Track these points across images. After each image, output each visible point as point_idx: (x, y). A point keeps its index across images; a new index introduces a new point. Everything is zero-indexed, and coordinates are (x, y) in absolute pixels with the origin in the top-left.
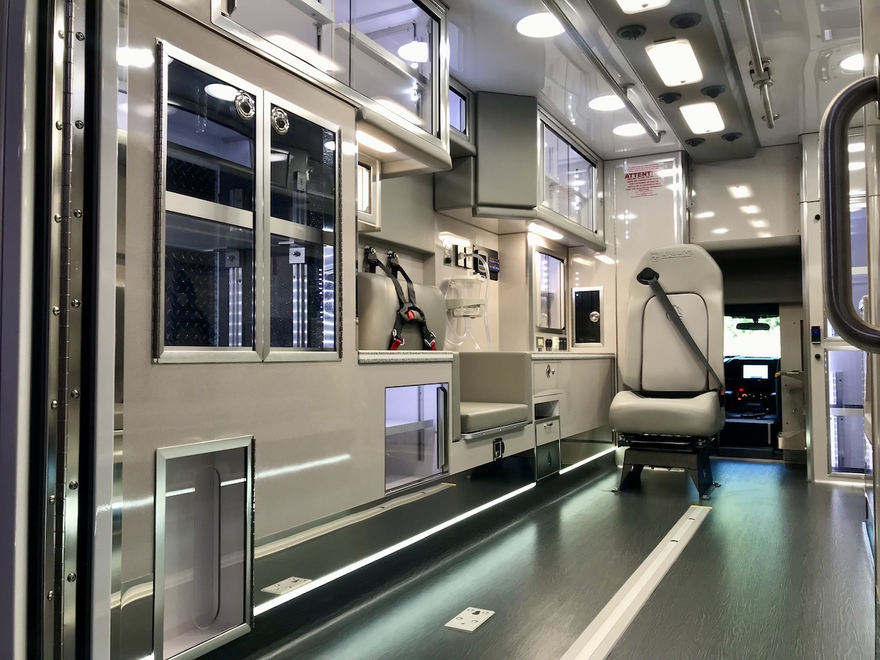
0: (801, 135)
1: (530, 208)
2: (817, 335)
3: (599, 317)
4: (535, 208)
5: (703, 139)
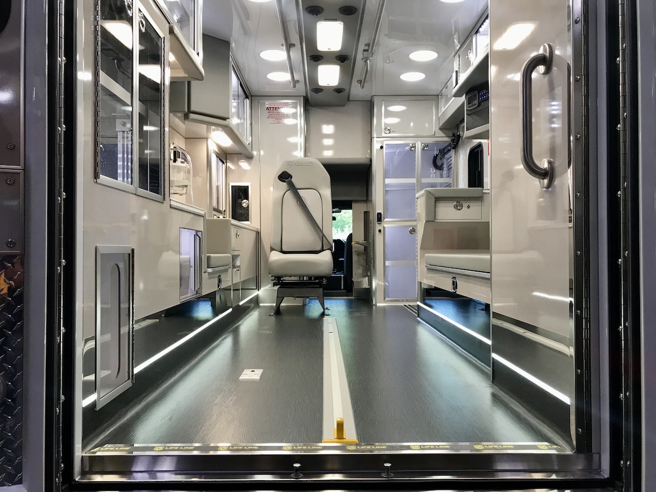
0: (373, 96)
1: (224, 119)
2: (380, 218)
3: (248, 204)
4: (228, 120)
5: (323, 90)
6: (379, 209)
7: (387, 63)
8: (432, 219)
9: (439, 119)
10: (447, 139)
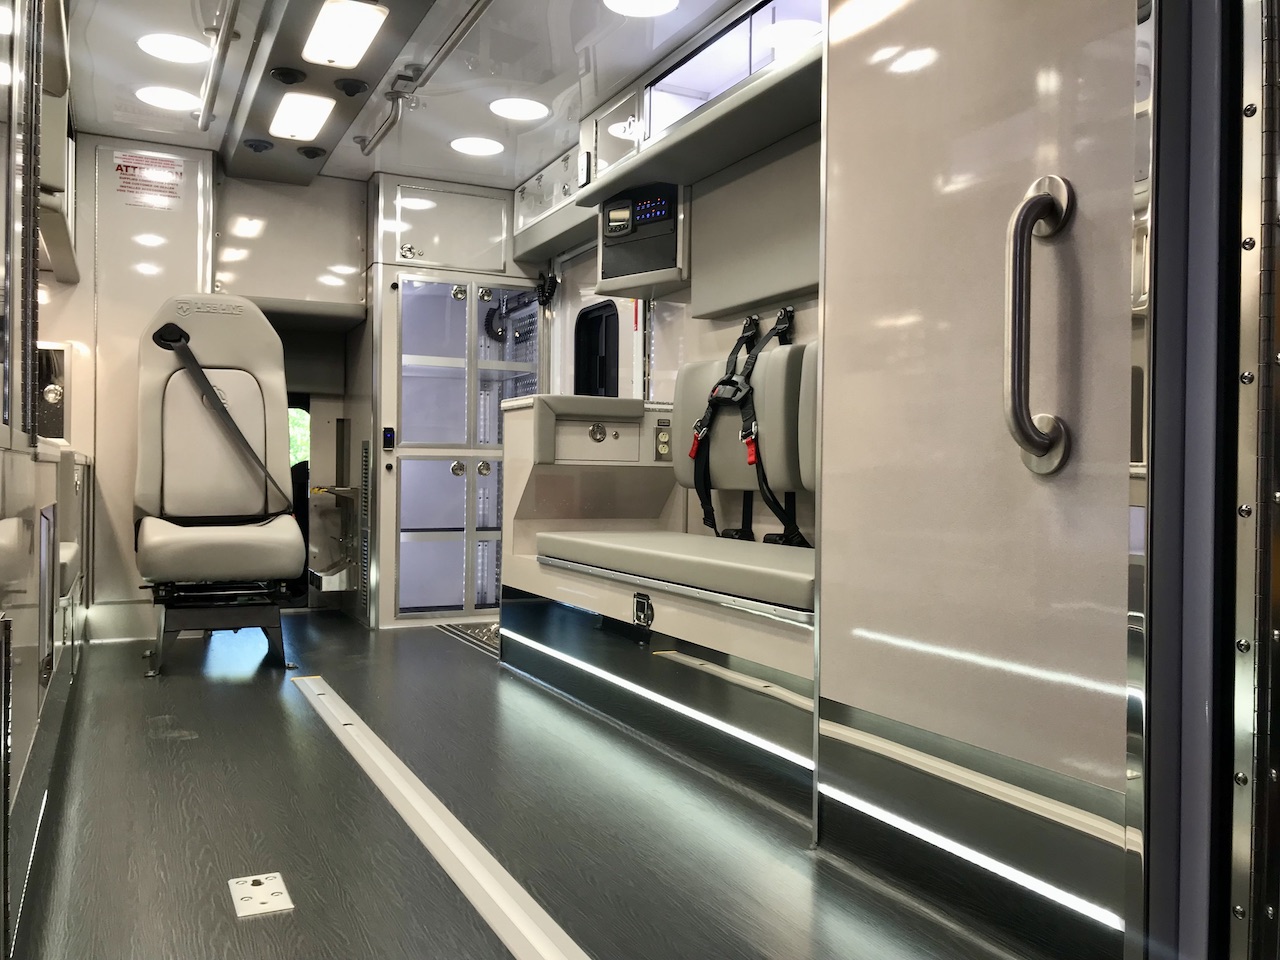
0: (378, 172)
2: (389, 438)
3: (62, 395)
4: (57, 194)
5: (272, 145)
6: (388, 420)
7: (412, 108)
8: (549, 460)
9: (514, 240)
10: (528, 283)
